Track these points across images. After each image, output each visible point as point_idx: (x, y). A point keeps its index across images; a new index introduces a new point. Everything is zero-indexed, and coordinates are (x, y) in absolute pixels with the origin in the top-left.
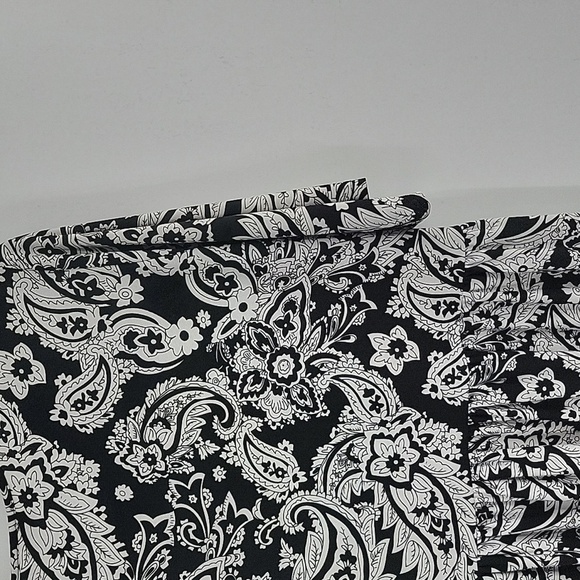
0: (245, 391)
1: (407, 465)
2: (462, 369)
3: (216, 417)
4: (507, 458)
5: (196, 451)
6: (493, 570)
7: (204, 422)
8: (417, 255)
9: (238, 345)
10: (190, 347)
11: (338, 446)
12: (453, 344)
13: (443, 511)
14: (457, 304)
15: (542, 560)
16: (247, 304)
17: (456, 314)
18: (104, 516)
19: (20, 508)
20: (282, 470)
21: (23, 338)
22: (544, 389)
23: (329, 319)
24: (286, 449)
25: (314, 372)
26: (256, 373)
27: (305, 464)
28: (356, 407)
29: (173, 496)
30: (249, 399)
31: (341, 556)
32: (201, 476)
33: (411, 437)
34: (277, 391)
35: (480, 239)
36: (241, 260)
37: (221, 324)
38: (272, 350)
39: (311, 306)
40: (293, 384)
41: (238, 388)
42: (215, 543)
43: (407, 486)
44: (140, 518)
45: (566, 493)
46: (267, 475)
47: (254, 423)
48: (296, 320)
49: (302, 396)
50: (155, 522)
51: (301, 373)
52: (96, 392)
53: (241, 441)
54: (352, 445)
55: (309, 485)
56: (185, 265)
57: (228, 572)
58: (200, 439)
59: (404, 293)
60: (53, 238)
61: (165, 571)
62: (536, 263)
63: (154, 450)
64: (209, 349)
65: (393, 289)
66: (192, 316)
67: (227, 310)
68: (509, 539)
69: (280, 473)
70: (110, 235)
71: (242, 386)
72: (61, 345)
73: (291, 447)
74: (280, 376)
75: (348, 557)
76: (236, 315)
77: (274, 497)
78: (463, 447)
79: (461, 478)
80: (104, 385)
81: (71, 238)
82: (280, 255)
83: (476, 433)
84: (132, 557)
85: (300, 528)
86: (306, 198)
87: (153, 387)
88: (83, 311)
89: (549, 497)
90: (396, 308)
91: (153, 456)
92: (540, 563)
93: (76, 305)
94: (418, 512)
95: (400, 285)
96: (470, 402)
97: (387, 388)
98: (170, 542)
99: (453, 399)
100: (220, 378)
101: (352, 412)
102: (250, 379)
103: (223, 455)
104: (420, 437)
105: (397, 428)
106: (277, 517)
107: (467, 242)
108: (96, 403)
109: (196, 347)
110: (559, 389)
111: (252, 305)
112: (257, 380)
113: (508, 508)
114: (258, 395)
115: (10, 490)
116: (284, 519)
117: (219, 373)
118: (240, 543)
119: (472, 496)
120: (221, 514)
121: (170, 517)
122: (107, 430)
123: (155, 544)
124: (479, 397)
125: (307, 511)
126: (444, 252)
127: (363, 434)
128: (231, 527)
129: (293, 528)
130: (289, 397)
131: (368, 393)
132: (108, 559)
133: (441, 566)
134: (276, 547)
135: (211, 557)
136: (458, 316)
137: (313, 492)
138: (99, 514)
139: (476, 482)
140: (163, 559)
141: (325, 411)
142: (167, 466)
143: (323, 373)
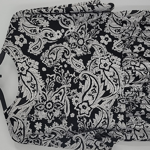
0: (72, 47)
1: (108, 66)
2: (121, 44)
3: (65, 53)
4: (131, 65)
5: (61, 60)
6: (127, 91)
7: (62, 54)
8: (111, 17)
9: (70, 37)
10: (60, 37)
11: (93, 61)
12: (119, 39)
13: (116, 77)
14: (120, 30)
15: (139, 88)
16: (73, 28)
17: (120, 32)
18: (40, 74)
19: (21, 71)
20: (80, 66)
21: (22, 33)
22: (140, 49)
23: (91, 32)
24: (81, 61)
25: (87, 43)
26: (75, 43)
27: (85, 64)
28: (97, 52)
29: (55, 71)
30: (73, 49)
31: (93, 86)
32: (62, 66)
33: (109, 59)
34: (79, 48)
35: (126, 14)
36: (72, 17)
37: (67, 32)
38: (78, 38)
39: (87, 29)
40: (83, 46)
41: (70, 47)
42: (65, 82)
43: (108, 71)
44: (48, 75)
45: (144, 73)
46: (76, 67)
47: (74, 55)
48: (84, 32)
49: (85, 49)
50: (51, 76)
51: (85, 44)
52: (38, 46)
53: (71, 59)
54: (96, 61)
55: (86, 69)
56: (59, 18)
57: (67, 88)
58: (62, 58)
59: (108, 27)
60: (29, 11)
61: (53, 87)
62: (138, 20)
63: (51, 60)
64: (64, 37)
65: (106, 26)
66: (60, 30)
67: (68, 29)
68: (131, 84)
69: (79, 66)
70: (42, 10)
71: (71, 46)
72: (30, 35)
73: (82, 61)
74: (80, 44)
75: (94, 86)
76: (70, 30)
77: (78, 72)
78: (121, 62)
79: (121, 69)
80: (40, 45)
81: (33, 11)
82: (80, 16)
83: (124, 59)
84: (46, 84)
85: (84, 79)
86: (87, 3)
87: (51, 46)
88: (36, 28)
89: (140, 74)
90: (106, 30)
91: (51, 61)
92: (138, 89)
93: (34, 26)
94: (110, 77)
95: (107, 25)
96: (123, 52)
97: (104, 48)
98: (54, 81)
99: (119, 51)
100: (66, 44)
101: (96, 53)
102: (73, 45)
103: (67, 62)
104: (111, 59)
105: (106, 57)
106: (79, 76)
107: (123, 15)
108: (38, 49)
109: (61, 37)
110: (143, 49)
111: (74, 28)
112: (75, 45)
113: (131, 77)
114: (75, 48)
115: (18, 67)
116: (80, 77)
117: (66, 43)
118: (70, 82)
119: (123, 73)
120: (66, 75)
121: (55, 75)
122: (41, 55)
123: (51, 81)
124: (125, 50)
125: (85, 75)
126: (117, 17)
127: (98, 58)
128: (68, 78)
129: (82, 79)
130: (82, 49)
131: (100, 49)
132: (40, 84)
133: (115, 89)
134: (78, 83)
135: (64, 85)
136: (120, 33)
137: (87, 71)
138: (38, 74)
139: (124, 70)
140: (53, 85)
141: (90, 53)
142: (54, 64)
143: (89, 44)
